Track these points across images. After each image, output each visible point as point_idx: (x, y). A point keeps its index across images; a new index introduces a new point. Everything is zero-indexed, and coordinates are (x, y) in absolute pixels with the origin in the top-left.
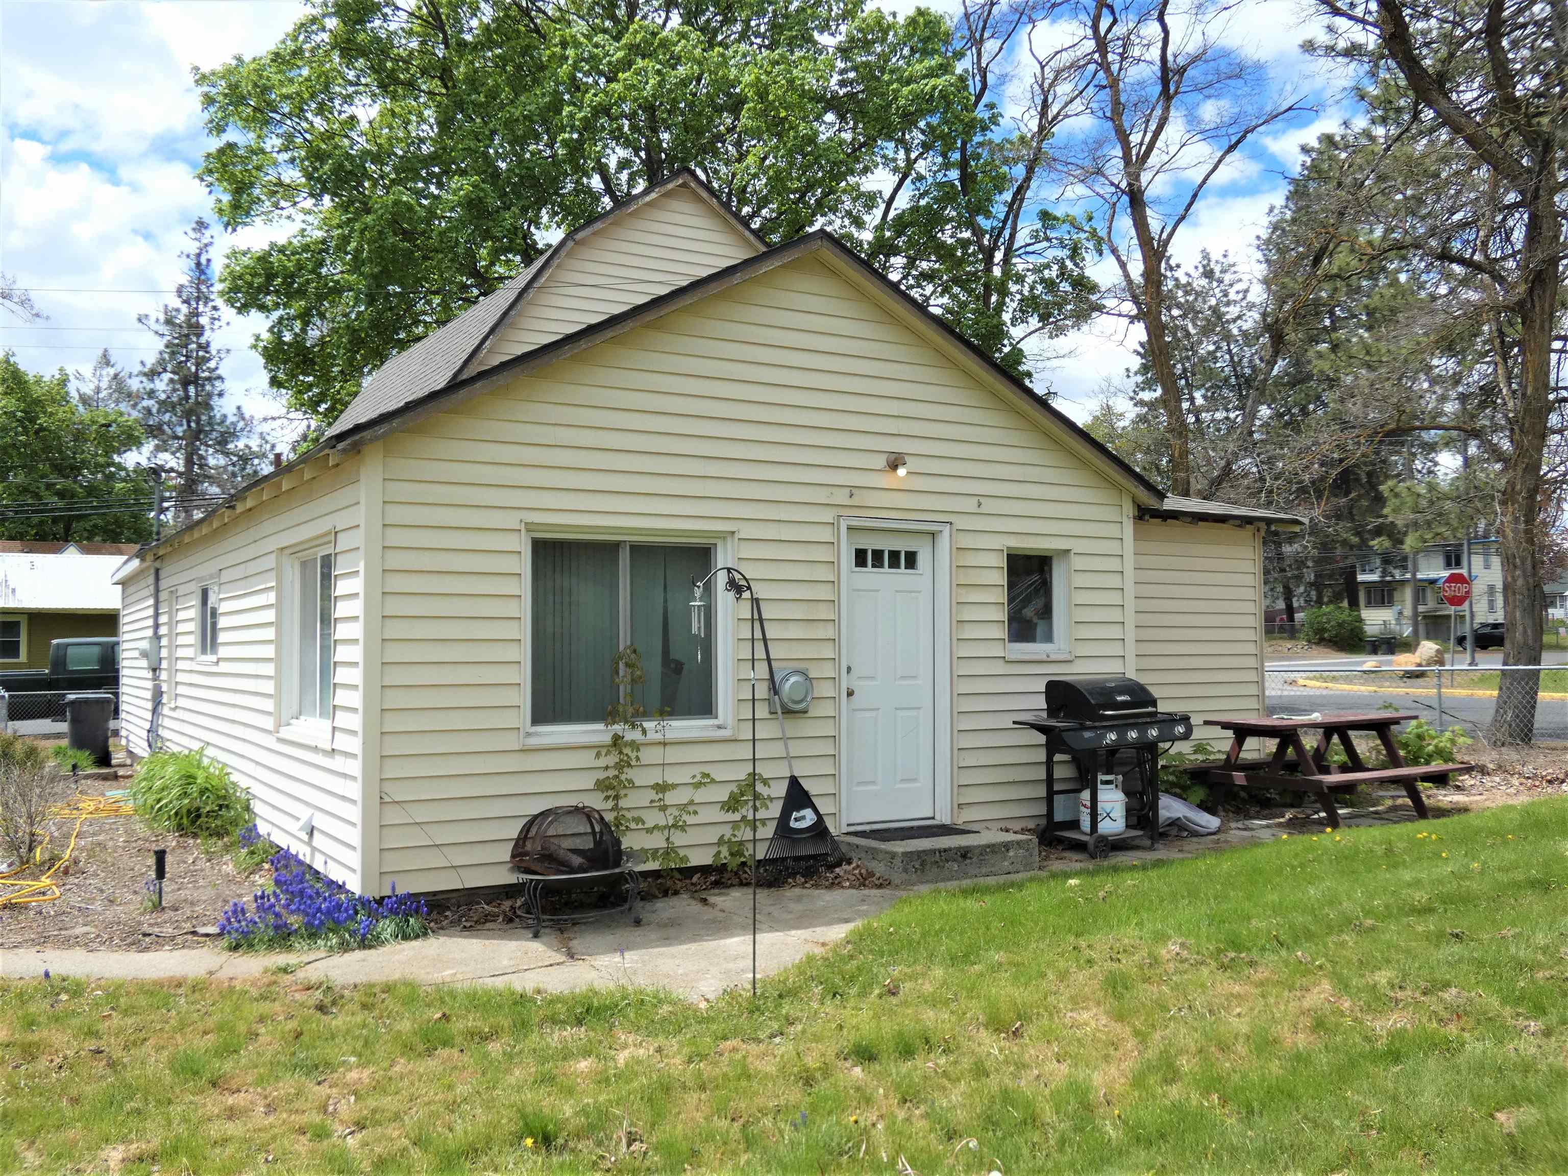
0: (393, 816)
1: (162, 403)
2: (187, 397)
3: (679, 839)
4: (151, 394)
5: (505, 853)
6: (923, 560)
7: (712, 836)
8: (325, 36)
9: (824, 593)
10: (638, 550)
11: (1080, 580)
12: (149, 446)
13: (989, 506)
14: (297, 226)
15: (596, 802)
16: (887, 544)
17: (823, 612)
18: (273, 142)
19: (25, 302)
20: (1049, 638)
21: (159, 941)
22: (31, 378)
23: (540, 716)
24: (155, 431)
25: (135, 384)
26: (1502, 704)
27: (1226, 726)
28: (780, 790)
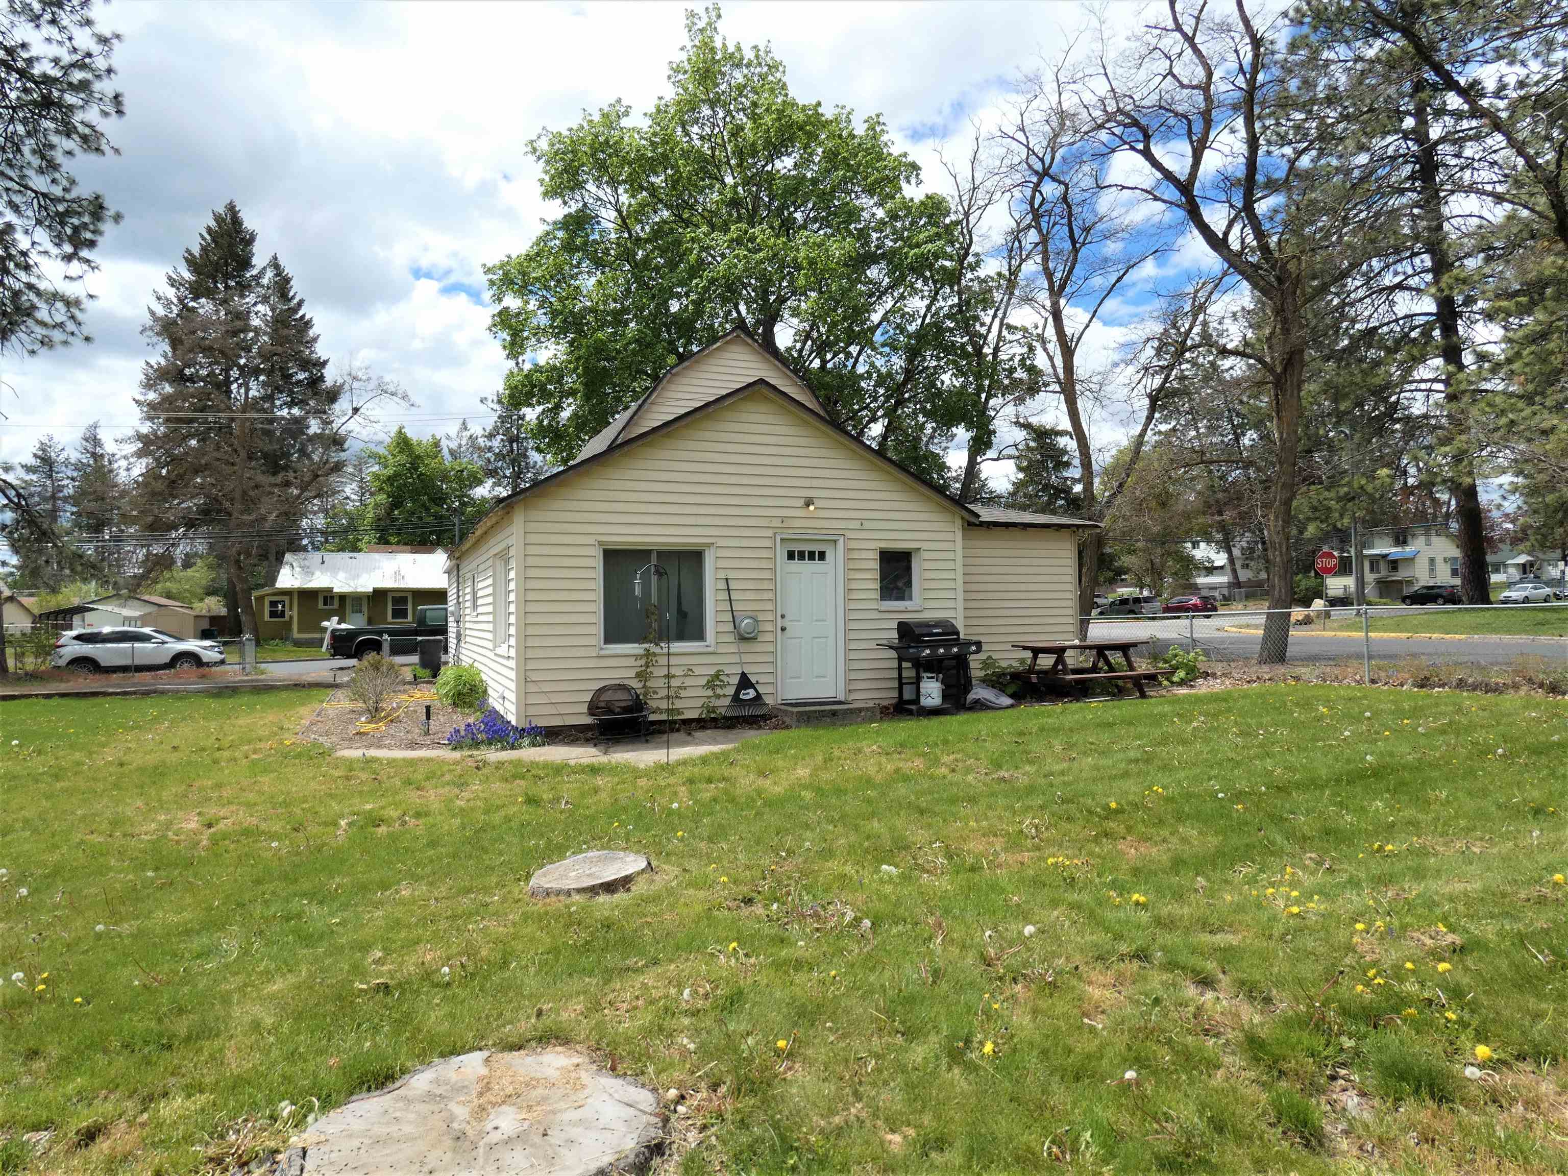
0: (532, 688)
1: (496, 455)
2: (512, 451)
3: (678, 704)
4: (490, 449)
5: (584, 708)
6: (828, 555)
7: (699, 703)
8: (557, 242)
9: (767, 575)
10: (660, 554)
11: (927, 565)
12: (490, 482)
13: (867, 525)
14: (550, 353)
15: (635, 684)
16: (807, 548)
17: (766, 585)
18: (533, 305)
19: (405, 397)
20: (911, 599)
21: (422, 746)
22: (414, 442)
23: (608, 640)
24: (492, 473)
25: (481, 442)
26: (1265, 639)
27: (1025, 648)
28: (735, 680)
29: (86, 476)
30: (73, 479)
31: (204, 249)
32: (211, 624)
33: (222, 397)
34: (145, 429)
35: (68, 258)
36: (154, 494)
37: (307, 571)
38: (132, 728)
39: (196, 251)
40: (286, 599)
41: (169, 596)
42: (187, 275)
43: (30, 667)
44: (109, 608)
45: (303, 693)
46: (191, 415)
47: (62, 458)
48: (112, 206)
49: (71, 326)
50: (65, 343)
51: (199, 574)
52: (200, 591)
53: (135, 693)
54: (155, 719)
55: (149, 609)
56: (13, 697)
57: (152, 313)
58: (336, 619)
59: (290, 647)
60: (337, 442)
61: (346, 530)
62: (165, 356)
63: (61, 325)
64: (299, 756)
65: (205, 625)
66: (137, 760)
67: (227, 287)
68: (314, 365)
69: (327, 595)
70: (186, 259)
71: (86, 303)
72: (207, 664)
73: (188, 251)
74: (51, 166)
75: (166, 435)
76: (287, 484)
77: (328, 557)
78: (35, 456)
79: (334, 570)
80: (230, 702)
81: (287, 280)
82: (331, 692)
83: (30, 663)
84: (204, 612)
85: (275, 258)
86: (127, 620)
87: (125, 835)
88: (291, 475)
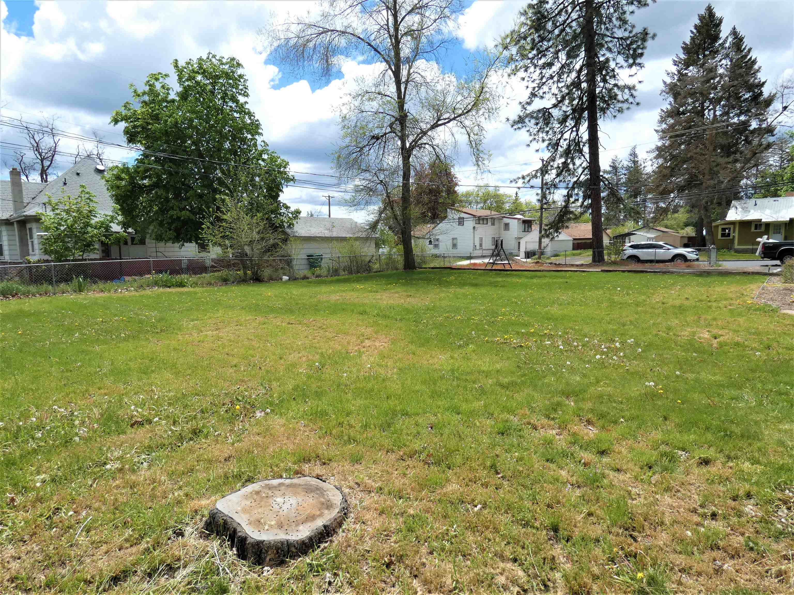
29: (630, 172)
30: (625, 175)
31: (693, 39)
32: (689, 241)
33: (700, 118)
34: (660, 144)
35: (630, 66)
36: (664, 176)
37: (745, 210)
38: (663, 288)
39: (688, 41)
40: (732, 227)
41: (666, 227)
42: (683, 56)
43: (613, 259)
44: (642, 234)
45: (750, 277)
46: (683, 132)
47: (620, 166)
48: (651, 32)
49: (631, 100)
50: (628, 108)
51: (682, 216)
52: (682, 224)
53: (659, 272)
54: (673, 284)
55: (659, 233)
56: (610, 271)
57: (665, 83)
58: (766, 237)
59: (733, 253)
60: (770, 130)
61: (769, 185)
62: (670, 104)
63: (627, 100)
64: (756, 310)
65: (686, 241)
66: (670, 302)
67: (705, 56)
68: (757, 86)
69: (758, 224)
70: (683, 48)
71: (638, 86)
72: (690, 260)
73: (684, 43)
74: (625, 22)
75: (670, 145)
76: (736, 161)
77: (759, 201)
78: (610, 166)
79: (763, 208)
80: (709, 280)
81: (741, 39)
82: (768, 278)
83: (613, 257)
84: (685, 235)
85: (734, 28)
86: (649, 239)
87: (674, 335)
88: (738, 156)
